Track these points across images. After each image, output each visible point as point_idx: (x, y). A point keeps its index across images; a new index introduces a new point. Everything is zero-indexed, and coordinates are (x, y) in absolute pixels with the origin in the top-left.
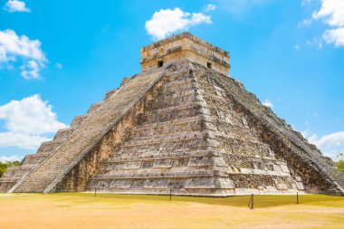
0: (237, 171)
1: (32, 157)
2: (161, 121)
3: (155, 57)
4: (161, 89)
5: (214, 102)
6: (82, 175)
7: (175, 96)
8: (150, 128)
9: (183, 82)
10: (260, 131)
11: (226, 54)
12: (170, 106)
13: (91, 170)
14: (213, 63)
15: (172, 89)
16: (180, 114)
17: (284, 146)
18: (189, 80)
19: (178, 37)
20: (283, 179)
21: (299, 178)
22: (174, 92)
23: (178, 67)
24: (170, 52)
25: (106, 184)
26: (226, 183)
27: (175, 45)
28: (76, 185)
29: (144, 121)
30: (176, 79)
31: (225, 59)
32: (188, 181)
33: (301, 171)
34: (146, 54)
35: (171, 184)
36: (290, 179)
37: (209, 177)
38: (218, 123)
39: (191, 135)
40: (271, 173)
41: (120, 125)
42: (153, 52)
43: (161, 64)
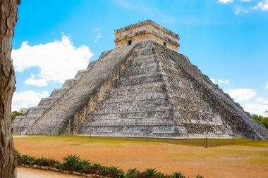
0: (188, 122)
1: (34, 109)
2: (133, 85)
3: (126, 37)
4: (131, 61)
5: (170, 71)
6: (76, 123)
7: (142, 67)
8: (125, 90)
9: (148, 56)
10: (202, 93)
11: (176, 36)
12: (139, 74)
13: (83, 119)
14: (168, 43)
15: (140, 62)
16: (147, 80)
17: (219, 104)
18: (152, 55)
19: (143, 24)
20: (219, 127)
21: (229, 127)
22: (141, 64)
23: (143, 45)
24: (137, 34)
25: (94, 130)
26: (183, 130)
27: (141, 29)
28: (72, 130)
29: (120, 84)
30: (142, 54)
31: (176, 40)
32: (156, 128)
33: (231, 122)
34: (119, 35)
35: (142, 130)
36: (223, 127)
37: (171, 125)
38: (174, 87)
39: (156, 96)
40: (211, 123)
41: (102, 87)
42: (124, 34)
43: (130, 43)
